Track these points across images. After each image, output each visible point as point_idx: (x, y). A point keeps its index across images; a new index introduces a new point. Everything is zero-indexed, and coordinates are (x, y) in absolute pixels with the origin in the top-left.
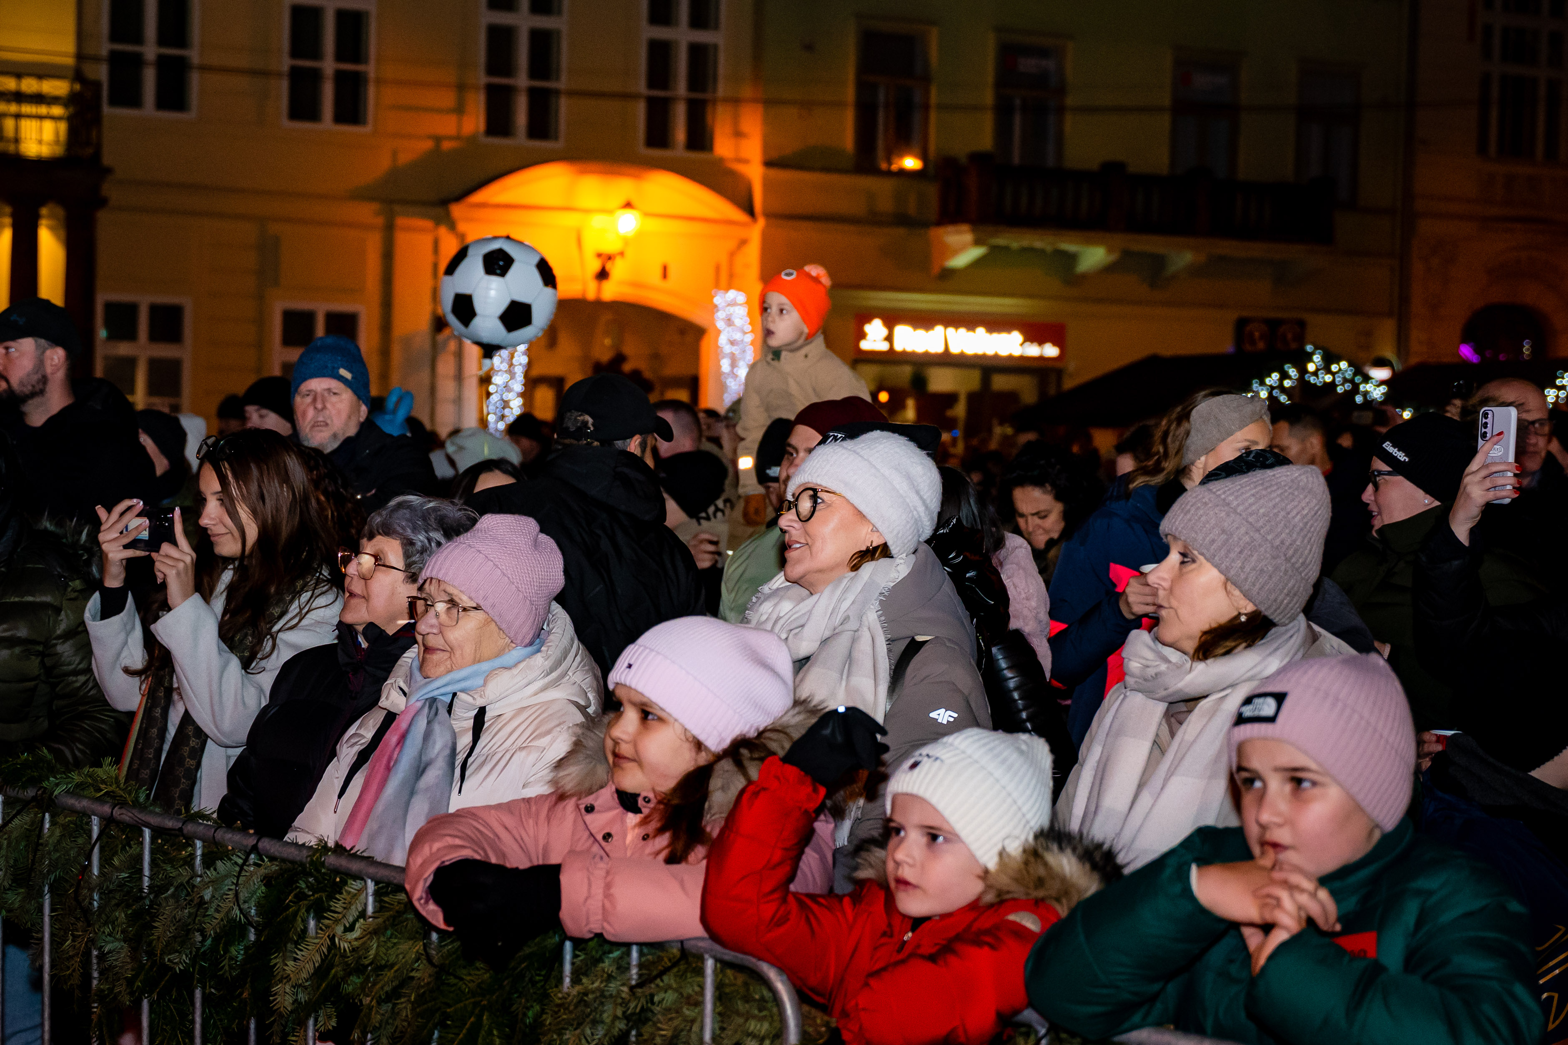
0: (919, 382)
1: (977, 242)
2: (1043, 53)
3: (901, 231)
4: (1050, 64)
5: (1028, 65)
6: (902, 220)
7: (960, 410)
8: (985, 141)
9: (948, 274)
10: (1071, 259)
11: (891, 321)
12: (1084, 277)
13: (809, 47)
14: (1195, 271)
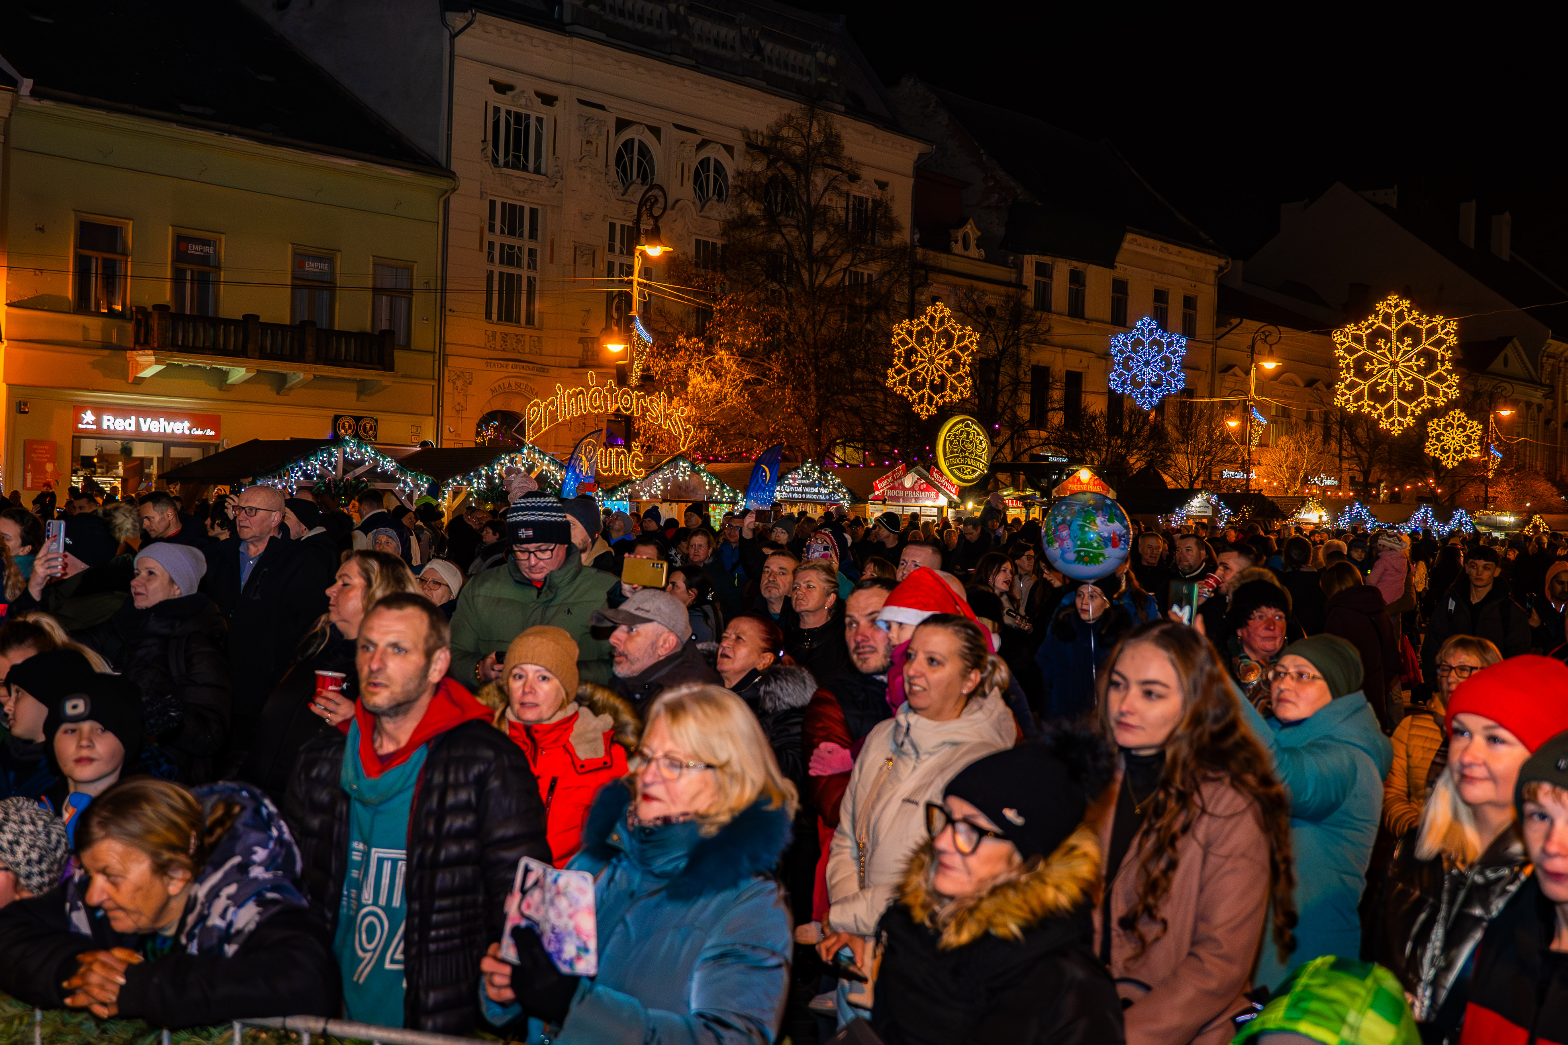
0: (126, 451)
1: (157, 362)
2: (205, 242)
3: (106, 352)
4: (211, 250)
5: (194, 249)
6: (106, 345)
7: (154, 470)
8: (166, 296)
9: (140, 381)
10: (226, 374)
11: (99, 409)
12: (232, 385)
13: (41, 229)
14: (305, 385)
